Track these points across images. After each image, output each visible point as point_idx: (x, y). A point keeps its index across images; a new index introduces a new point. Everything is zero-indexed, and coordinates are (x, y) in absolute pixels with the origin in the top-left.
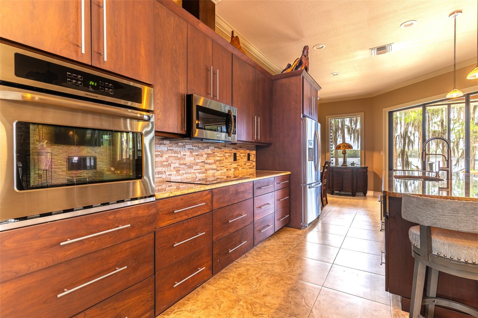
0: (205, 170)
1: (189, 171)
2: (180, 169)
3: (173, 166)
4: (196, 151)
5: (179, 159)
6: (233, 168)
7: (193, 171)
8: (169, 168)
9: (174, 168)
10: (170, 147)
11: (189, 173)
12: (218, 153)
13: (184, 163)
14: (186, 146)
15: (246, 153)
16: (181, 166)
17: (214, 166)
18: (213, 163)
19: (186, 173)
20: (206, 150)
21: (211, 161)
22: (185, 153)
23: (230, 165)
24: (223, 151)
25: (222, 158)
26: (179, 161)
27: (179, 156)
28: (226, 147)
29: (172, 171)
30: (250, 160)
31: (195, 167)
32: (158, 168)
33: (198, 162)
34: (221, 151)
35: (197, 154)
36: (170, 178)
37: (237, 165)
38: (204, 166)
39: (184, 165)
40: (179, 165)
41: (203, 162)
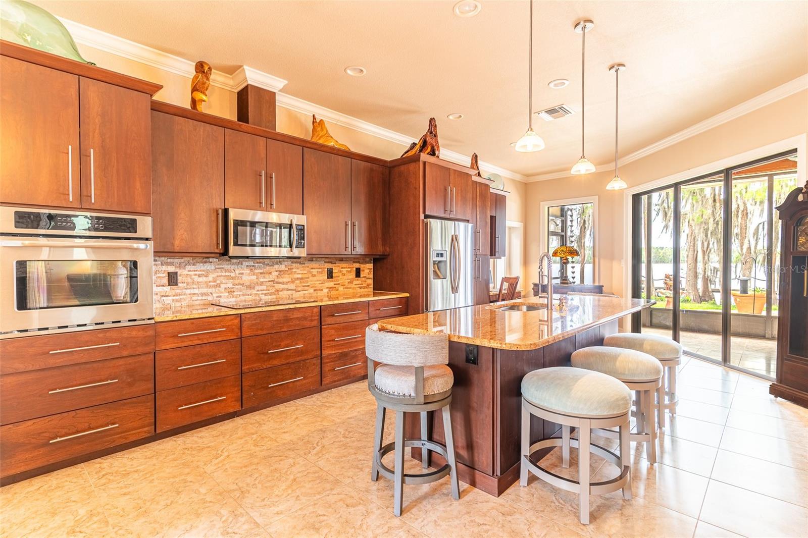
0: (276, 291)
1: (249, 293)
2: (234, 290)
3: (223, 286)
4: (260, 268)
5: (232, 278)
6: (327, 288)
7: (255, 292)
8: (218, 288)
9: (226, 289)
10: (218, 264)
11: (248, 295)
12: (298, 269)
13: (241, 282)
14: (244, 263)
15: (353, 267)
16: (236, 287)
17: (292, 286)
18: (289, 282)
19: (243, 295)
20: (276, 267)
21: (286, 279)
22: (243, 272)
23: (319, 284)
24: (308, 267)
25: (306, 276)
26: (233, 281)
27: (233, 275)
28: (312, 261)
29: (222, 293)
30: (360, 277)
31: (257, 288)
32: (202, 289)
33: (263, 282)
34: (303, 267)
35: (262, 271)
36: (219, 301)
37: (335, 284)
38: (274, 286)
39: (241, 285)
40: (233, 285)
41: (272, 281)
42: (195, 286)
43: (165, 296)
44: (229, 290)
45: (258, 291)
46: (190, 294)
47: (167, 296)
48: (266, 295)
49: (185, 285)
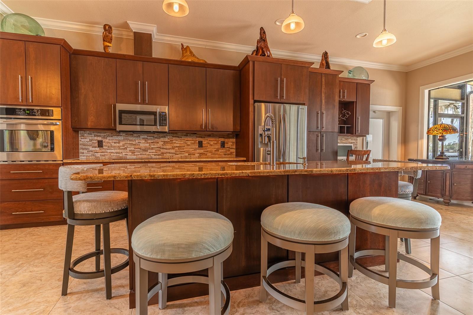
0: (161, 153)
1: (144, 153)
3: (128, 149)
4: (151, 139)
5: (134, 145)
6: (198, 153)
7: (148, 153)
8: (125, 150)
9: (130, 150)
10: (125, 137)
11: (144, 155)
12: (177, 141)
13: (139, 147)
14: (141, 136)
15: (219, 141)
16: (136, 150)
17: (173, 151)
18: (170, 148)
19: (141, 155)
20: (162, 139)
21: (168, 146)
22: (140, 141)
23: (192, 150)
24: (184, 140)
25: (183, 145)
26: (134, 146)
27: (134, 143)
28: (187, 136)
29: (128, 153)
30: (224, 147)
31: (149, 151)
32: (116, 150)
33: (153, 148)
34: (180, 140)
35: (153, 141)
36: (126, 157)
37: (204, 151)
38: (160, 151)
39: (139, 149)
40: (134, 149)
41: (159, 147)
42: (112, 148)
43: (96, 153)
44: (132, 151)
45: (150, 153)
46: (110, 152)
47: (98, 153)
48: (155, 155)
49: (107, 147)
